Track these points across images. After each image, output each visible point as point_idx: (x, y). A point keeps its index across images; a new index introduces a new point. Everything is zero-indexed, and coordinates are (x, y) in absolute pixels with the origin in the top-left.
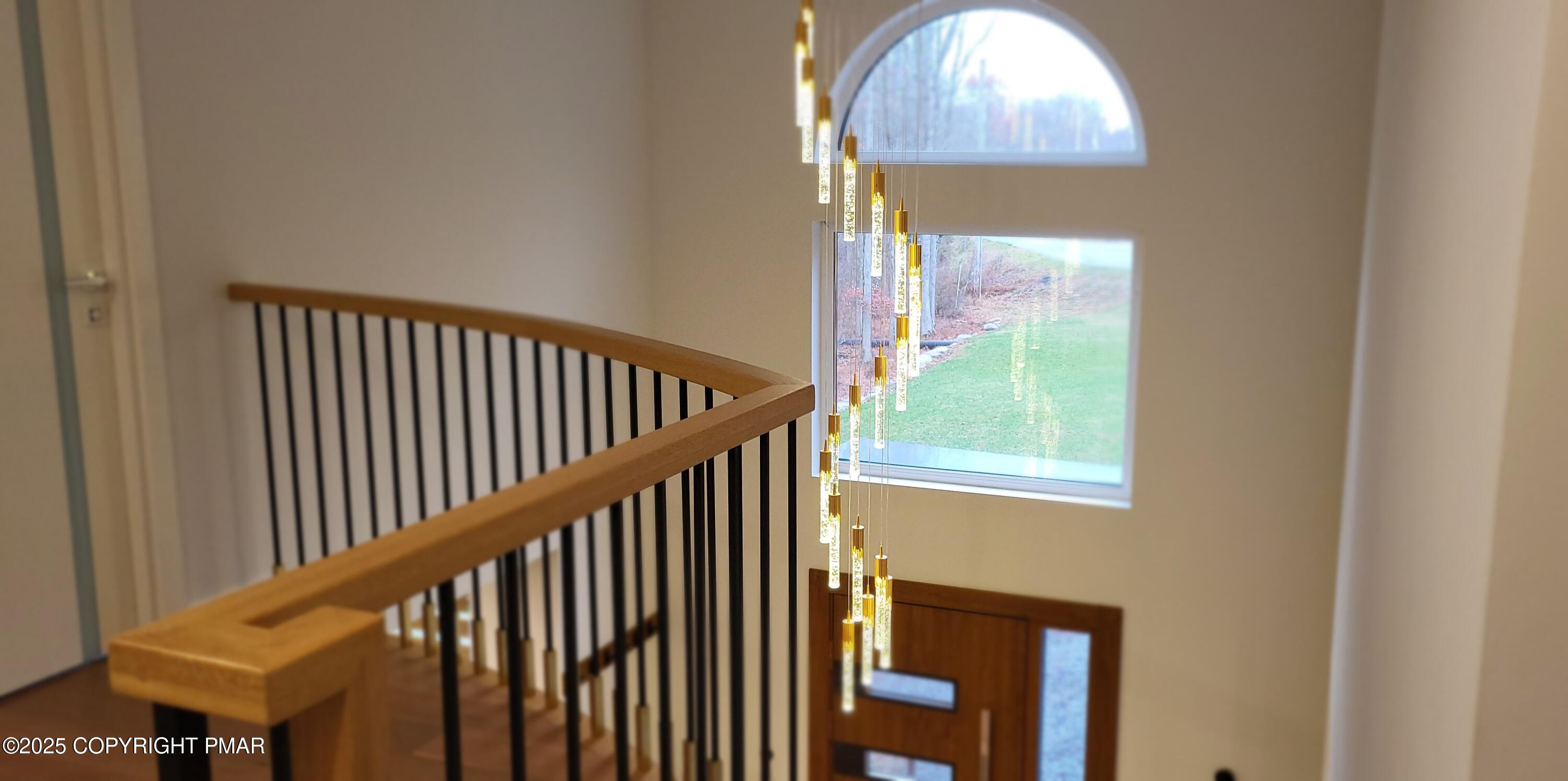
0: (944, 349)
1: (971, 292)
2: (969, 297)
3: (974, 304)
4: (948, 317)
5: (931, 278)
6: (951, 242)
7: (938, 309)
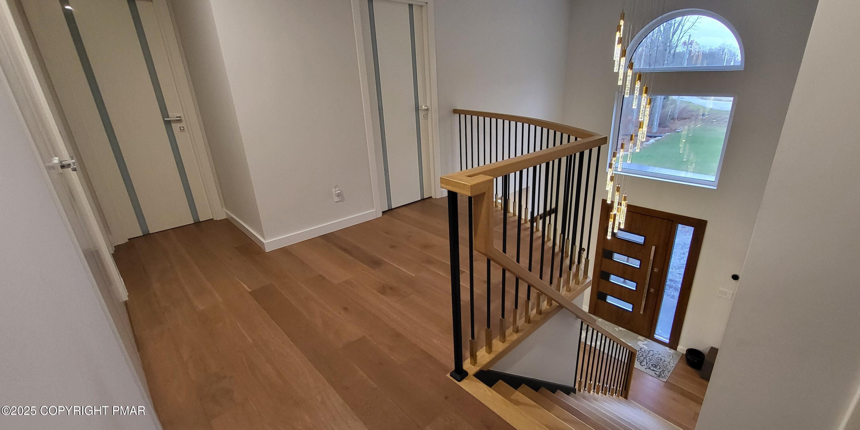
0: (660, 138)
1: (673, 119)
2: (672, 121)
3: (673, 123)
4: (663, 127)
5: (658, 114)
6: (668, 101)
7: (659, 124)
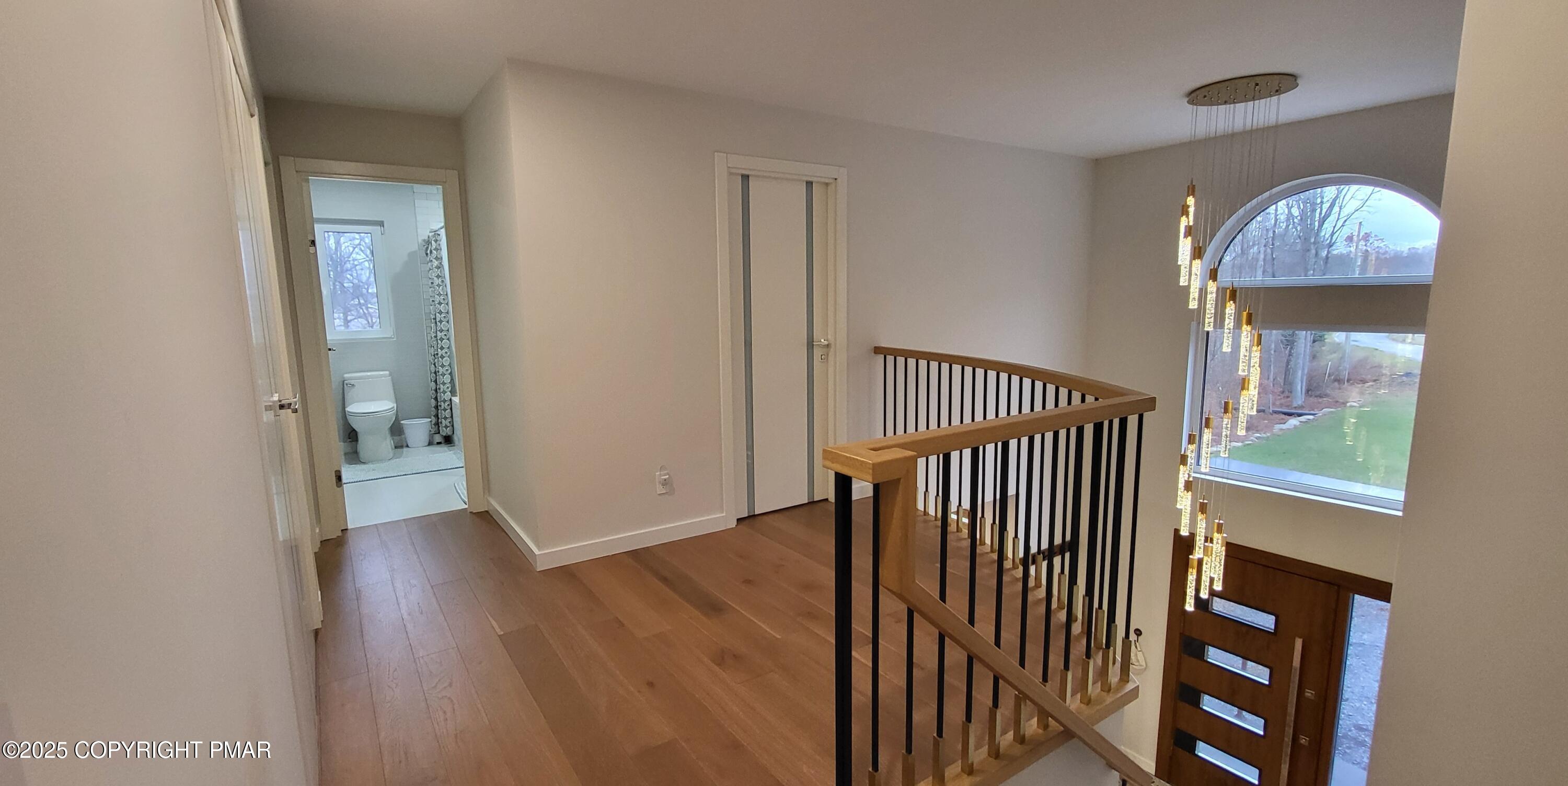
0: (1311, 417)
1: (1339, 380)
2: (1336, 384)
3: (1340, 389)
4: (1316, 396)
5: (1303, 369)
6: (1324, 346)
7: (1308, 391)
